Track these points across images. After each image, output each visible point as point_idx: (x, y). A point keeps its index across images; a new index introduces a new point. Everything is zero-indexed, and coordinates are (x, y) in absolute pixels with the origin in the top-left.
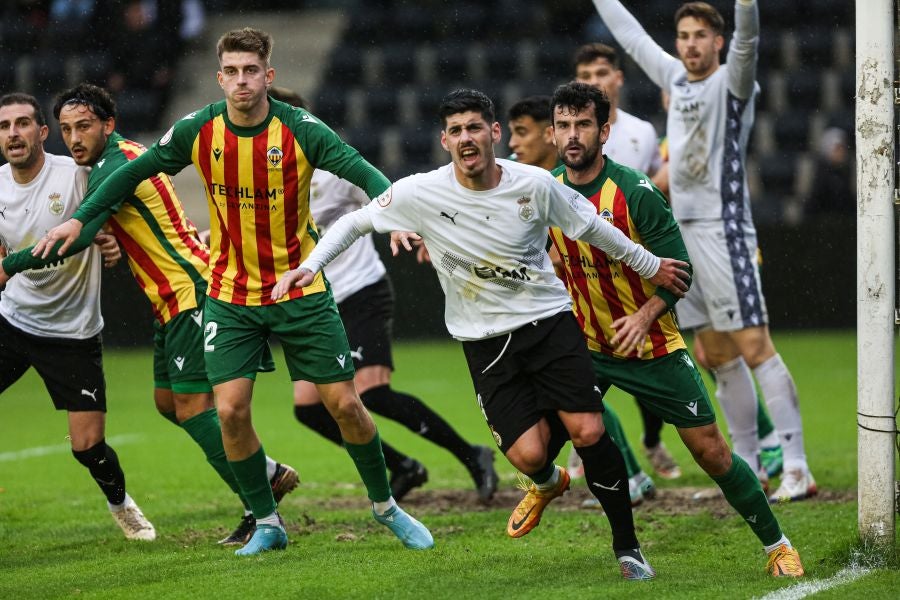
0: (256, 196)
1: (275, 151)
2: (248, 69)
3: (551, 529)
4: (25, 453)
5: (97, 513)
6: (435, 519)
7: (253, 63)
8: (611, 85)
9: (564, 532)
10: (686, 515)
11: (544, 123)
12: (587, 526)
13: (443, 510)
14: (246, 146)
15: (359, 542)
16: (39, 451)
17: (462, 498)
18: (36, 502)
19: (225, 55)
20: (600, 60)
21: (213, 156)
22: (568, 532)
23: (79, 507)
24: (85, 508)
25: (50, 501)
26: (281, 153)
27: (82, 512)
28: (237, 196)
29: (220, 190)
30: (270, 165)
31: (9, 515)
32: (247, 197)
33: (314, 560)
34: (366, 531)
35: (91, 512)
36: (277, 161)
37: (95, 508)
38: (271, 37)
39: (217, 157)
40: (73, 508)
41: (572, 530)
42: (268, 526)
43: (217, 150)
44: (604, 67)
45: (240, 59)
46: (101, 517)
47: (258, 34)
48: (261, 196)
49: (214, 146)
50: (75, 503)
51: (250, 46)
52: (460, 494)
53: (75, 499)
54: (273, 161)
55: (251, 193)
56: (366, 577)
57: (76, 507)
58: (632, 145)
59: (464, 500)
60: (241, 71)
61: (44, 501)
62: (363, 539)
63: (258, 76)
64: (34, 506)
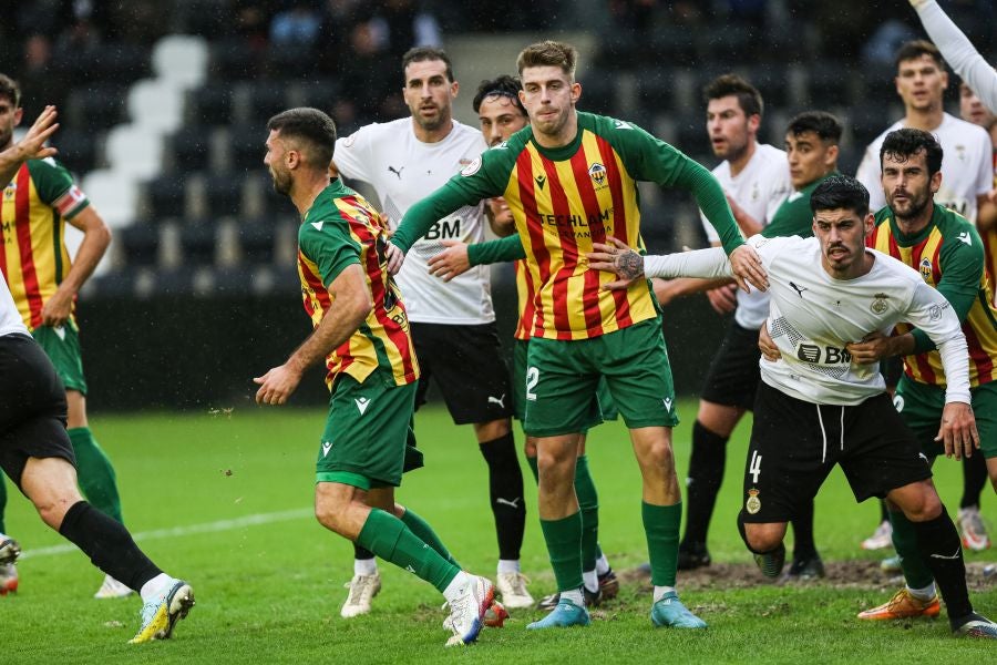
0: (590, 223)
1: (597, 168)
2: (551, 84)
3: (823, 608)
4: (243, 521)
6: (695, 596)
7: (556, 78)
8: (936, 85)
9: (839, 612)
10: (974, 592)
11: (828, 141)
12: (864, 604)
13: (704, 586)
14: (565, 170)
15: (611, 621)
16: (258, 519)
17: (723, 573)
18: (254, 576)
19: (526, 71)
20: (926, 57)
21: (536, 186)
22: (843, 611)
23: (302, 582)
24: (309, 581)
25: (269, 574)
26: (604, 169)
27: (305, 587)
28: (570, 225)
29: (549, 220)
30: (595, 185)
31: (225, 590)
32: (581, 225)
33: (561, 641)
34: (619, 609)
35: (315, 586)
36: (601, 178)
37: (319, 582)
38: (574, 48)
39: (541, 185)
40: (295, 583)
41: (848, 609)
42: (569, 602)
43: (540, 177)
44: (930, 65)
45: (542, 74)
47: (561, 47)
48: (595, 222)
49: (536, 174)
50: (297, 576)
51: (553, 59)
52: (722, 569)
53: (297, 572)
54: (597, 179)
55: (585, 221)
56: (619, 659)
57: (299, 581)
58: (957, 153)
59: (728, 574)
60: (543, 87)
61: (264, 575)
62: (615, 618)
63: (562, 92)
64: (253, 580)
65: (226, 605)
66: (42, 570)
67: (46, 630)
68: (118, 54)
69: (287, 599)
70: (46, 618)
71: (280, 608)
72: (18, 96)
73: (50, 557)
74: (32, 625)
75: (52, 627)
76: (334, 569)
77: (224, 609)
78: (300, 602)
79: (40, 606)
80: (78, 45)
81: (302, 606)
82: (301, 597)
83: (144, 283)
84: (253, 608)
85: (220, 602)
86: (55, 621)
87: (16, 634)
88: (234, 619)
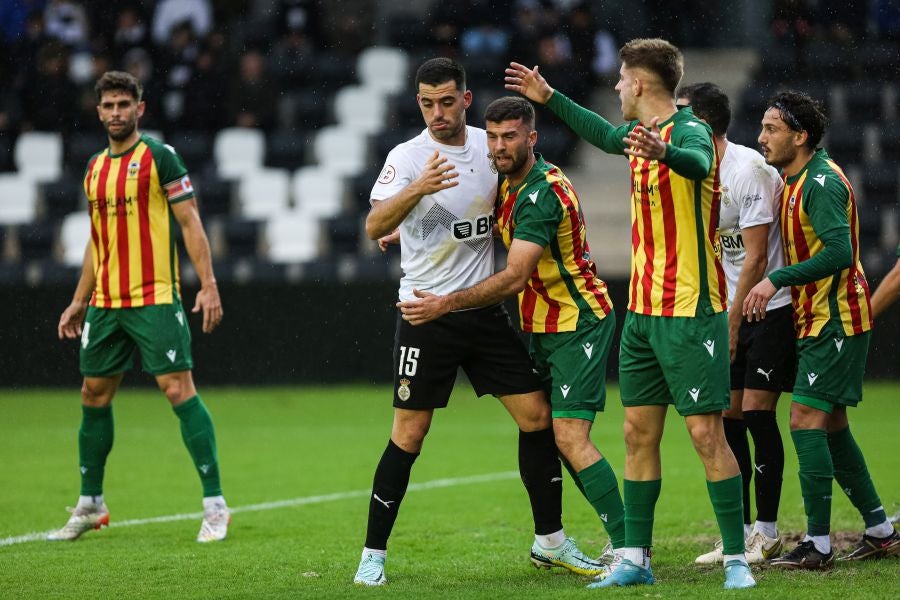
5: (498, 545)
16: (444, 482)
18: (438, 533)
23: (481, 540)
24: (487, 539)
25: (452, 533)
27: (484, 544)
31: (412, 545)
35: (492, 544)
37: (496, 541)
40: (475, 541)
46: (503, 550)
50: (477, 535)
53: (477, 531)
57: (478, 539)
61: (447, 533)
64: (437, 537)
65: (412, 559)
66: (248, 524)
67: (251, 579)
68: (329, 64)
69: (467, 555)
70: (250, 568)
71: (461, 563)
72: (140, 92)
73: (255, 513)
74: (238, 574)
75: (257, 576)
76: (510, 529)
77: (410, 563)
78: (479, 558)
79: (245, 557)
80: (292, 54)
81: (481, 562)
82: (480, 554)
83: (347, 269)
84: (436, 562)
85: (407, 557)
86: (258, 571)
87: (223, 581)
88: (419, 572)
